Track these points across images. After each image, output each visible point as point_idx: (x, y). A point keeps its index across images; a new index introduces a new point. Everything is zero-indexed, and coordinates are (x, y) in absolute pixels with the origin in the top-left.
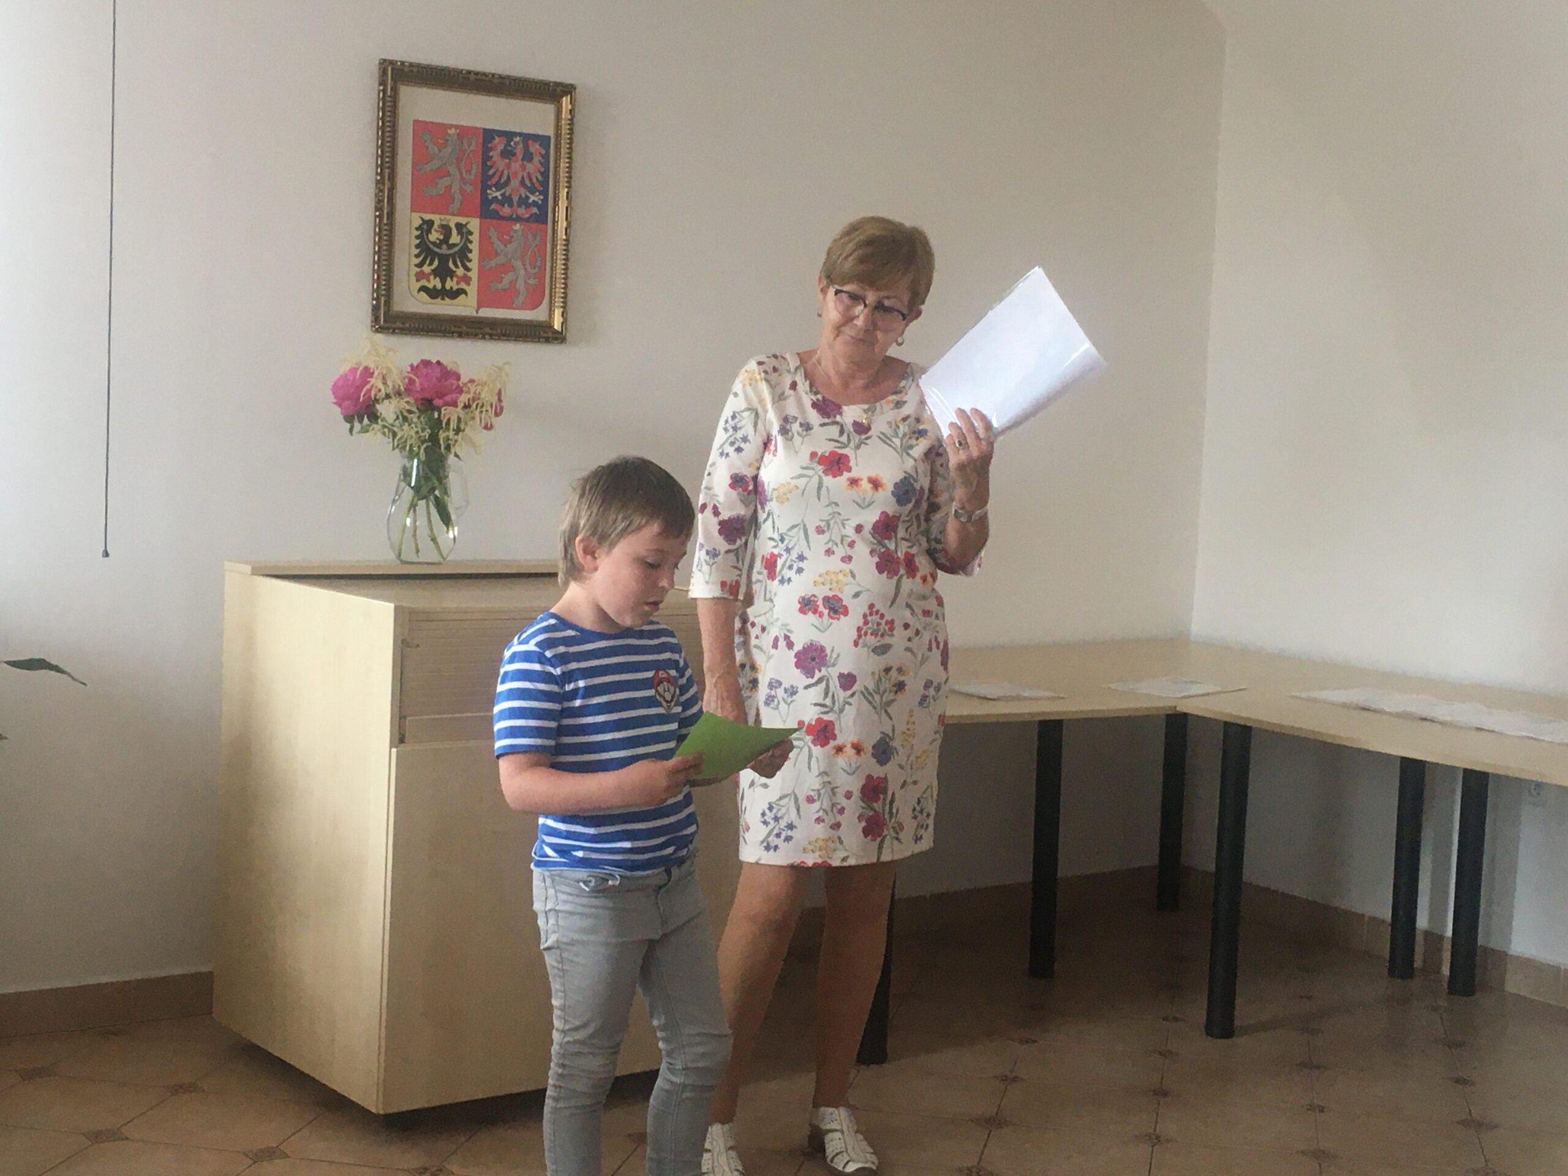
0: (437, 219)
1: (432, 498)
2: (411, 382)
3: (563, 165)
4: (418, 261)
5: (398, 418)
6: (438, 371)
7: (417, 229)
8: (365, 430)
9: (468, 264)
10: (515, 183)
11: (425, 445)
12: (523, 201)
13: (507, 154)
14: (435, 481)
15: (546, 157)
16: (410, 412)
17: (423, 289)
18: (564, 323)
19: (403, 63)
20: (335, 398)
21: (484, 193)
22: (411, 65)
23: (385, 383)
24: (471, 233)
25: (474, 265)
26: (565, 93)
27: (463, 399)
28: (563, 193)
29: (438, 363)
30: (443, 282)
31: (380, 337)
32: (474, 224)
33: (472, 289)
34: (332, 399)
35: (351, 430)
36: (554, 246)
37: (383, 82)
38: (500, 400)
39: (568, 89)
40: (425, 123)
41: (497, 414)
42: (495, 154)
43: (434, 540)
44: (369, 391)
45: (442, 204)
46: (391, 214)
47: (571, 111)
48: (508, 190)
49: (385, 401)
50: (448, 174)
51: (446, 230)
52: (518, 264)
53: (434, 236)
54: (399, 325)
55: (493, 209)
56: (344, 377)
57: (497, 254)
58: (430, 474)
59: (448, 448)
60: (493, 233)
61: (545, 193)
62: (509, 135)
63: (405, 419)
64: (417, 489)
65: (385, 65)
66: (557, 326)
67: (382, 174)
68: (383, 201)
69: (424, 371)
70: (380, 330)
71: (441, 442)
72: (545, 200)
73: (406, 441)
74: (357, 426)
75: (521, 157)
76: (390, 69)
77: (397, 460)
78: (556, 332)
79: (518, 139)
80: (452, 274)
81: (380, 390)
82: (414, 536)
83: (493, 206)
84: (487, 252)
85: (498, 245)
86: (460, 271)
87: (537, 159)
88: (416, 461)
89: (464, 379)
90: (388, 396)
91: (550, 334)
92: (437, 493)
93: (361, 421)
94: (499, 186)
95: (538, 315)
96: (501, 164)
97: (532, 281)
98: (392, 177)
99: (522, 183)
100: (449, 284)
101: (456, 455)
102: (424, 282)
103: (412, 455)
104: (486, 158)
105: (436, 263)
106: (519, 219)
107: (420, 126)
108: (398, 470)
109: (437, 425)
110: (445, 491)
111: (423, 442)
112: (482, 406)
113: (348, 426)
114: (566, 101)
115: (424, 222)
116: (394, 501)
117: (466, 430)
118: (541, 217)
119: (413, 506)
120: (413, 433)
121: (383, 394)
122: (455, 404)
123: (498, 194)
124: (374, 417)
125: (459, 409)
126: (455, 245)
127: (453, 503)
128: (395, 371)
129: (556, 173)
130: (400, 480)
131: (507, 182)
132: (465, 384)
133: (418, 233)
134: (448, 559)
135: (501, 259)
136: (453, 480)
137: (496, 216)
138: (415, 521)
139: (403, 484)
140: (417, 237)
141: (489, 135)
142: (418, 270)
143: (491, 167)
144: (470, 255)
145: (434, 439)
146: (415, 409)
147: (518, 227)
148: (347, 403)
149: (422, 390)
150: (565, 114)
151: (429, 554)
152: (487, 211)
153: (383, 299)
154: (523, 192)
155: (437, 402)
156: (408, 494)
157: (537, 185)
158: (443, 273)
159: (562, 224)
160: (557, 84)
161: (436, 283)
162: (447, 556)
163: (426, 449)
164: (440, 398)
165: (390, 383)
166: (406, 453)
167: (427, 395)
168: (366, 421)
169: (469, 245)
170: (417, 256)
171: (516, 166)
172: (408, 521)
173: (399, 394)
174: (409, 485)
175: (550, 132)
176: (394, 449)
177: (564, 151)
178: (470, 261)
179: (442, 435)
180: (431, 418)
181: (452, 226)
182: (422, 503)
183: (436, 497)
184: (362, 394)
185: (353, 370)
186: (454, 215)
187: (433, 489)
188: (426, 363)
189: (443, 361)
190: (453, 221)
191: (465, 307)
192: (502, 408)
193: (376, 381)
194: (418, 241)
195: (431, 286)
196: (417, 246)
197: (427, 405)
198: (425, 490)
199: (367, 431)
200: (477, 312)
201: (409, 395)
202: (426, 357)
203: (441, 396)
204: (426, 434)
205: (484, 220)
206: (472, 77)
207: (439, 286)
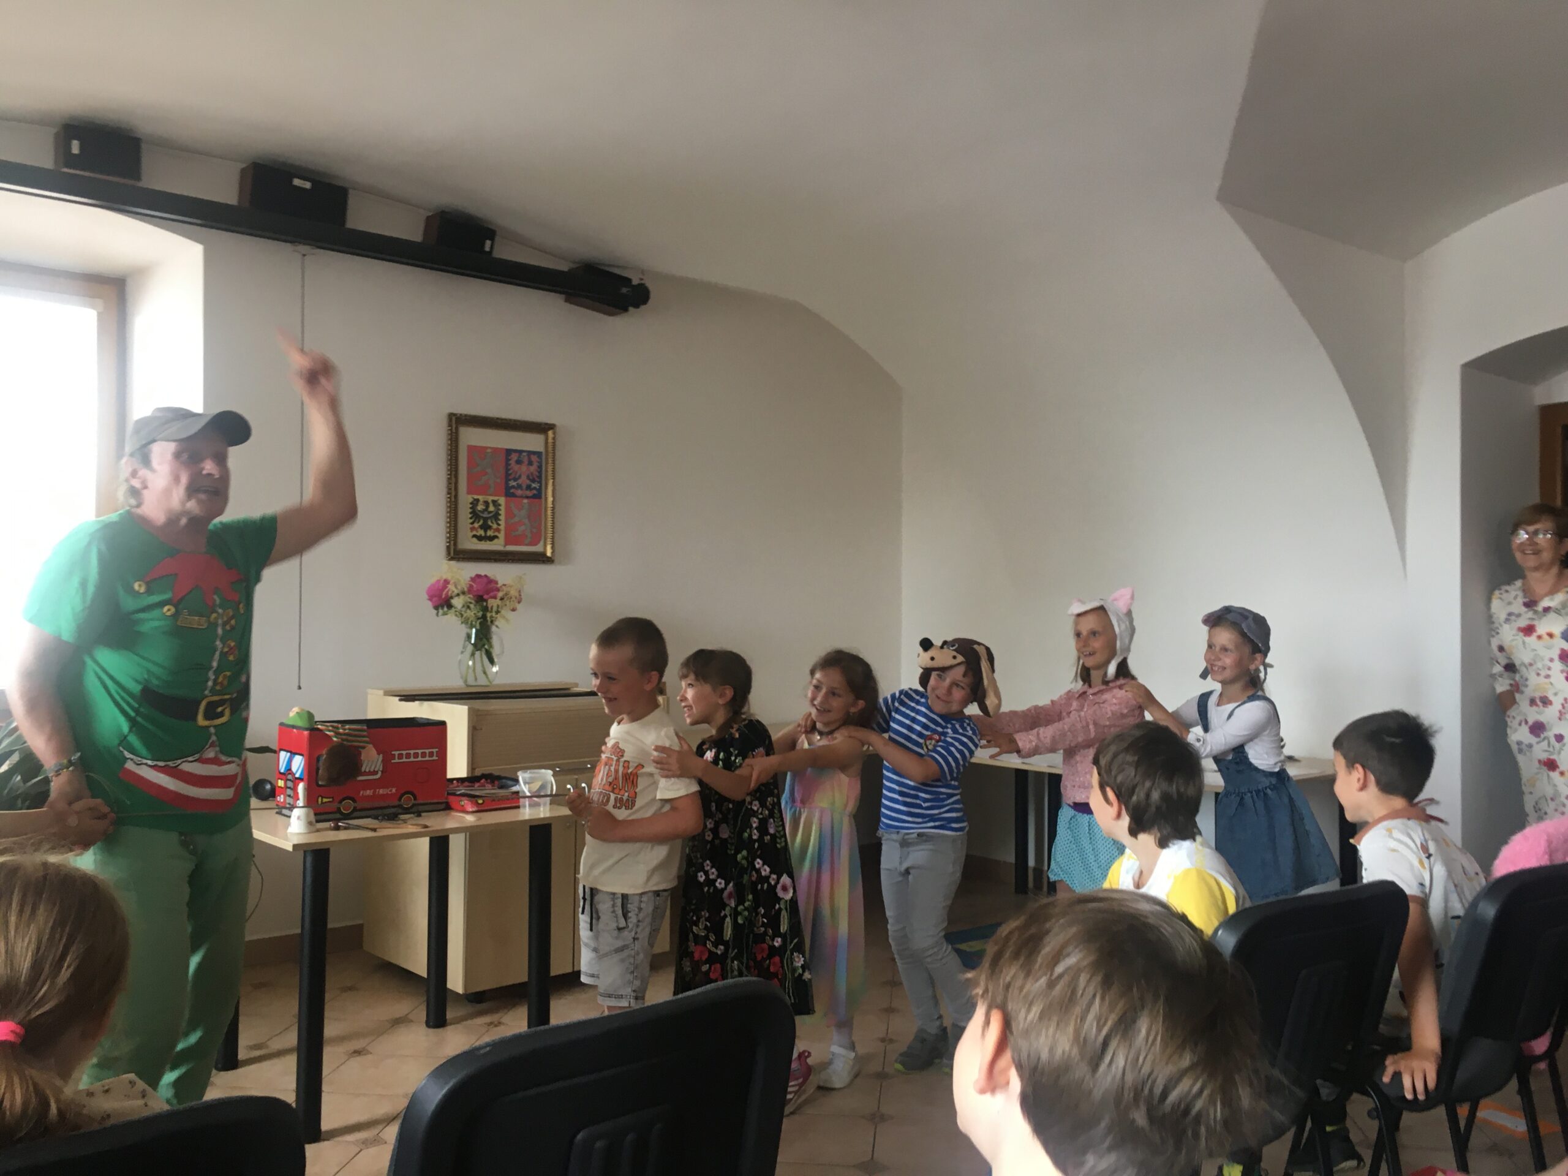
0: (481, 498)
1: (483, 649)
2: (471, 586)
3: (550, 468)
4: (471, 521)
5: (463, 606)
6: (485, 580)
7: (471, 503)
8: (445, 614)
9: (499, 522)
10: (524, 478)
11: (479, 621)
12: (529, 487)
13: (519, 462)
14: (484, 640)
15: (540, 463)
16: (471, 603)
17: (474, 536)
18: (553, 553)
19: (461, 415)
20: (429, 596)
21: (507, 483)
22: (466, 415)
23: (456, 587)
24: (500, 505)
25: (502, 523)
26: (552, 428)
27: (500, 594)
28: (551, 481)
29: (486, 576)
30: (486, 531)
31: (453, 563)
32: (502, 500)
33: (502, 535)
34: (426, 597)
35: (437, 615)
36: (546, 510)
37: (450, 425)
38: (520, 595)
39: (551, 427)
40: (475, 447)
41: (519, 602)
42: (512, 462)
43: (485, 673)
44: (448, 592)
45: (484, 491)
46: (456, 496)
47: (554, 439)
48: (520, 481)
49: (457, 598)
50: (486, 474)
51: (486, 503)
52: (526, 521)
53: (480, 507)
54: (461, 556)
55: (513, 493)
56: (433, 585)
57: (515, 516)
58: (481, 636)
59: (492, 622)
60: (512, 505)
61: (540, 482)
62: (520, 452)
63: (469, 607)
64: (475, 645)
65: (451, 416)
66: (549, 554)
67: (450, 475)
68: (450, 489)
69: (478, 580)
70: (452, 559)
71: (488, 619)
72: (540, 487)
73: (468, 619)
74: (441, 611)
75: (526, 463)
76: (454, 418)
77: (463, 630)
78: (548, 557)
79: (524, 454)
80: (490, 527)
81: (453, 592)
82: (474, 670)
83: (512, 491)
84: (509, 514)
85: (516, 512)
86: (495, 526)
87: (536, 464)
88: (474, 630)
89: (500, 584)
90: (458, 595)
91: (545, 559)
92: (486, 647)
93: (443, 608)
94: (515, 480)
95: (538, 548)
96: (516, 467)
97: (535, 530)
98: (456, 477)
99: (528, 477)
100: (490, 533)
101: (497, 626)
102: (475, 533)
103: (471, 627)
104: (507, 464)
105: (481, 522)
106: (527, 497)
107: (471, 449)
108: (464, 635)
109: (485, 609)
110: (491, 646)
111: (478, 619)
112: (511, 598)
113: (436, 611)
114: (550, 433)
115: (475, 500)
116: (462, 652)
117: (503, 612)
118: (538, 495)
119: (473, 654)
120: (472, 614)
121: (454, 594)
122: (495, 597)
123: (515, 484)
124: (450, 606)
125: (498, 601)
126: (491, 512)
127: (496, 652)
128: (462, 581)
129: (546, 471)
130: (465, 641)
131: (520, 477)
132: (501, 587)
133: (471, 506)
134: (494, 683)
135: (516, 519)
136: (495, 640)
137: (513, 495)
138: (474, 663)
139: (467, 643)
140: (471, 508)
141: (509, 452)
142: (471, 526)
143: (509, 470)
144: (500, 517)
145: (484, 617)
146: (473, 601)
147: (525, 501)
148: (434, 599)
149: (478, 590)
150: (550, 440)
151: (483, 680)
152: (509, 494)
153: (452, 542)
154: (528, 482)
155: (485, 597)
156: (470, 648)
157: (536, 479)
158: (485, 527)
159: (550, 499)
160: (546, 424)
161: (481, 532)
162: (494, 680)
163: (480, 623)
164: (488, 594)
165: (459, 587)
166: (469, 625)
167: (481, 594)
168: (445, 609)
169: (500, 512)
170: (471, 518)
171: (524, 468)
172: (471, 663)
173: (463, 593)
174: (470, 642)
175: (541, 449)
176: (462, 623)
177: (550, 460)
178: (500, 520)
179: (489, 615)
180: (482, 606)
181: (490, 501)
182: (478, 653)
183: (486, 650)
184: (444, 593)
185: (438, 581)
186: (491, 495)
187: (484, 645)
188: (478, 576)
189: (488, 575)
190: (490, 499)
191: (497, 545)
192: (521, 599)
193: (451, 587)
194: (470, 510)
195: (478, 534)
196: (471, 513)
197: (480, 599)
198: (479, 646)
199: (446, 614)
200: (505, 546)
201: (469, 594)
202: (479, 573)
203: (488, 592)
204: (480, 614)
205: (508, 498)
206: (499, 421)
207: (483, 534)
